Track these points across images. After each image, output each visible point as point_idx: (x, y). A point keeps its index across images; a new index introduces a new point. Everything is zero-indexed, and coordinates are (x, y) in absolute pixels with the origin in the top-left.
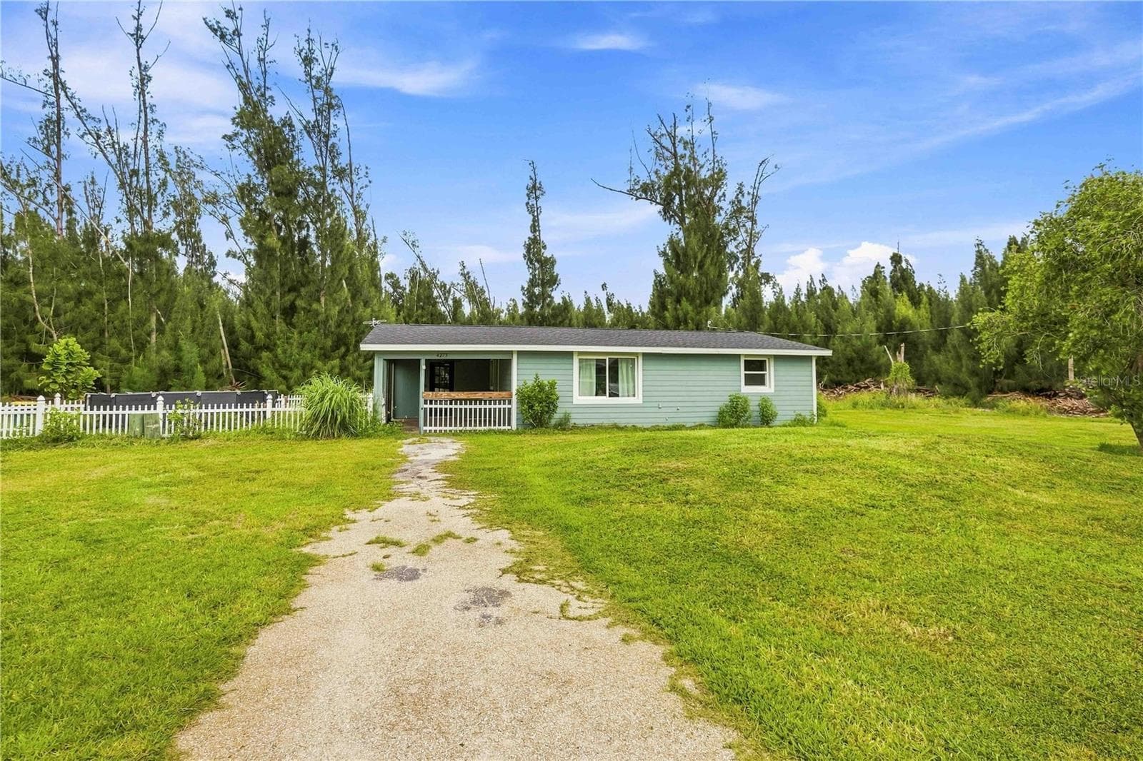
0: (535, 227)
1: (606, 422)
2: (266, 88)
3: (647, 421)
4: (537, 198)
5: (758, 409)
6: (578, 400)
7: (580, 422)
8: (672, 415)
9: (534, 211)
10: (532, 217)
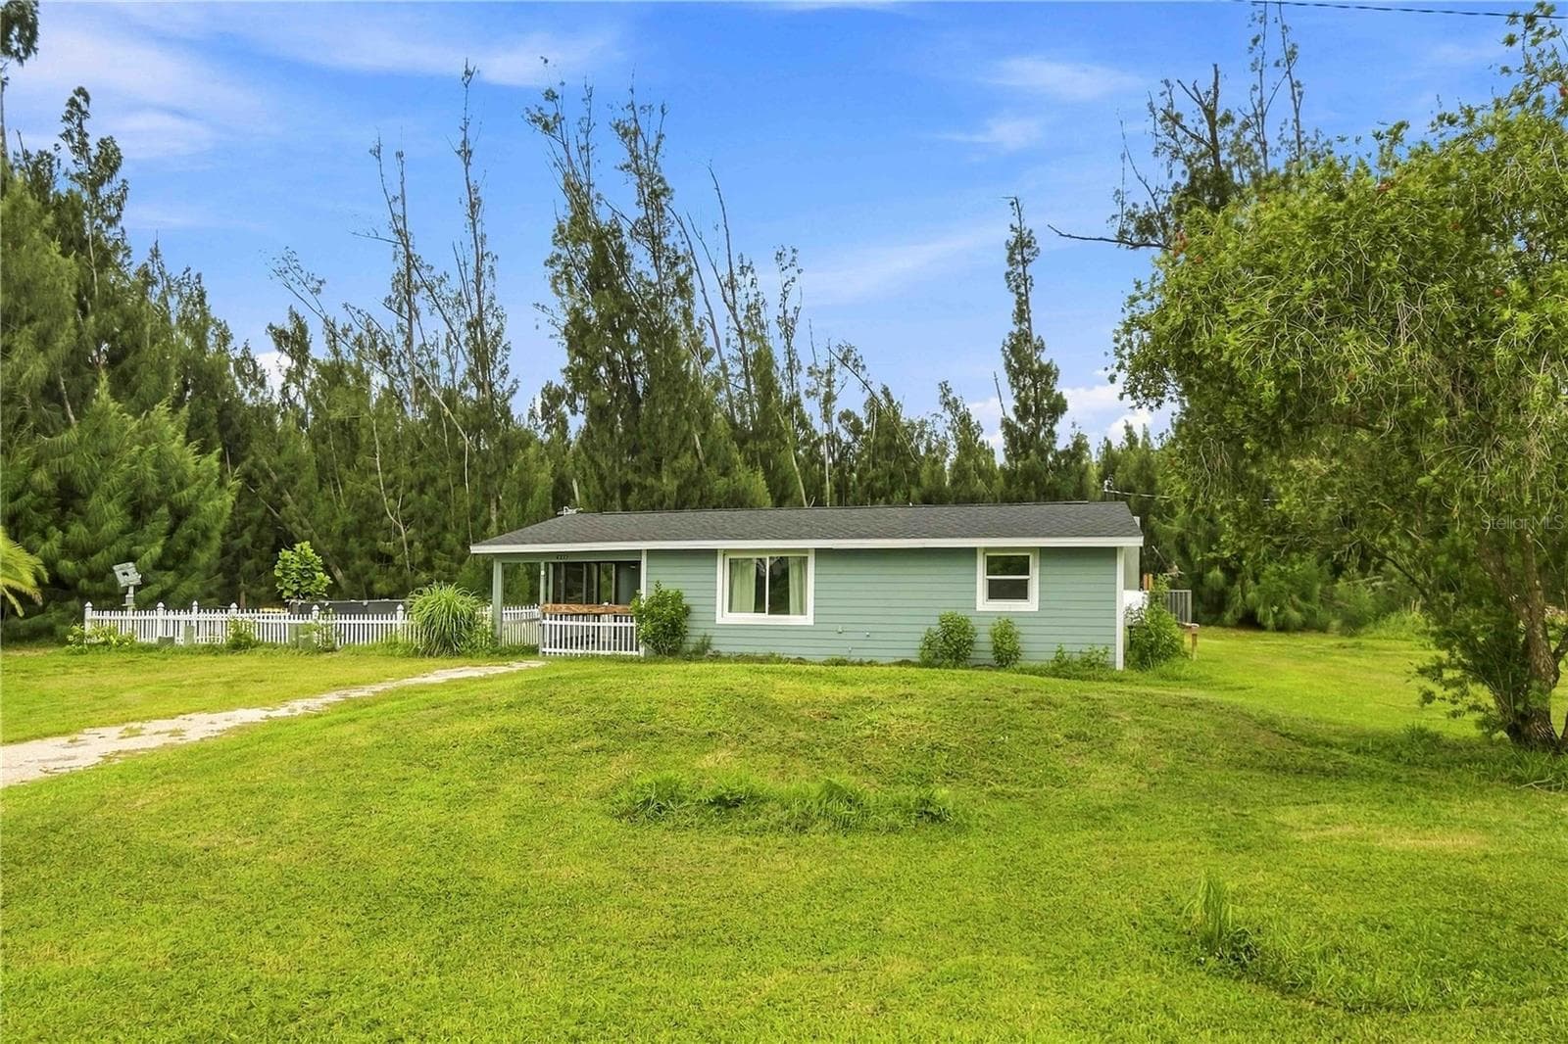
0: (1022, 314)
1: (761, 652)
2: (589, 185)
3: (819, 651)
4: (1025, 261)
5: (989, 638)
6: (724, 617)
7: (724, 650)
8: (859, 644)
9: (1020, 286)
10: (1016, 297)
